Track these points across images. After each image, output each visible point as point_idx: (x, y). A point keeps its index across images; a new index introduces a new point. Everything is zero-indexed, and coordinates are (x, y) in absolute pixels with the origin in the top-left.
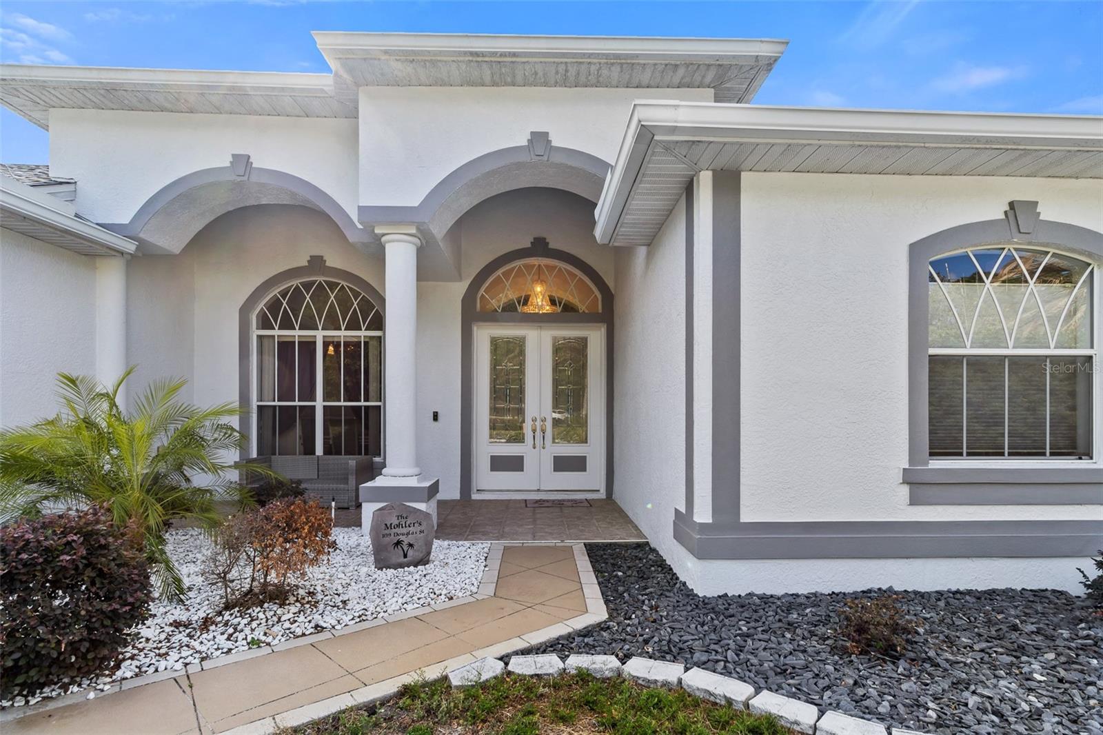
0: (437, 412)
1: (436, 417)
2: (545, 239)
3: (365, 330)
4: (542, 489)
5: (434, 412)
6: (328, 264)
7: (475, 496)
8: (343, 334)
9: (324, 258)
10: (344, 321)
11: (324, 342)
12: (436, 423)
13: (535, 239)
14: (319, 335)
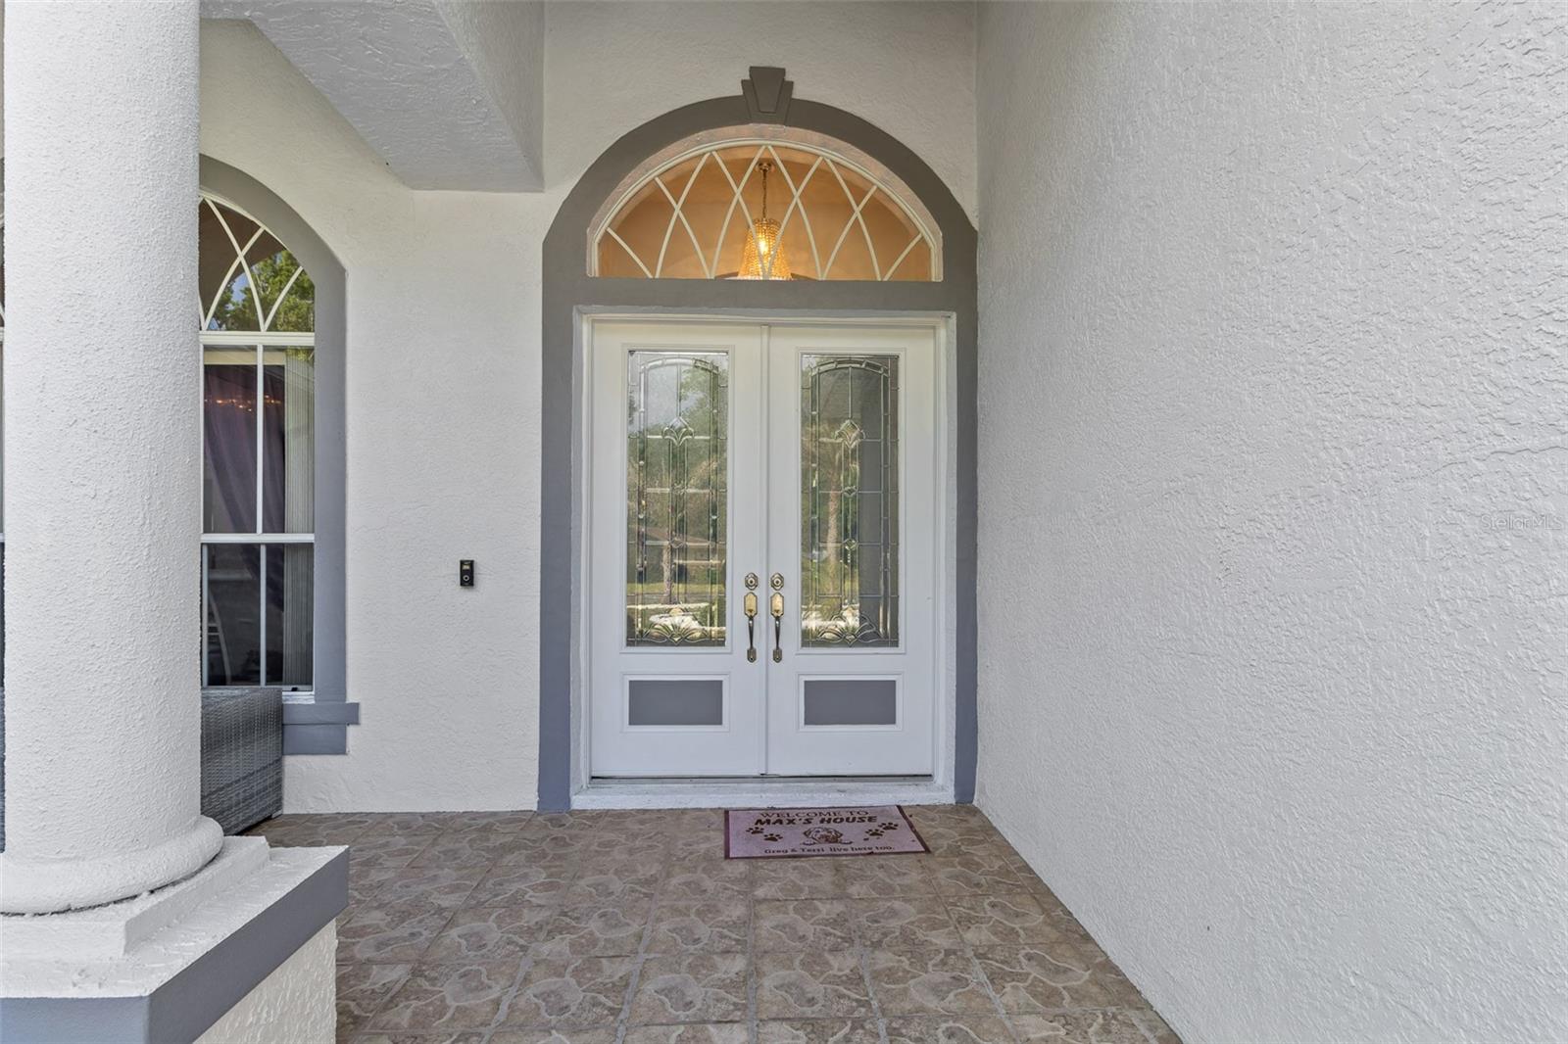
0: (471, 563)
1: (468, 576)
2: (782, 71)
3: (269, 329)
4: (772, 771)
5: (462, 563)
7: (582, 800)
12: (467, 594)
13: (752, 69)
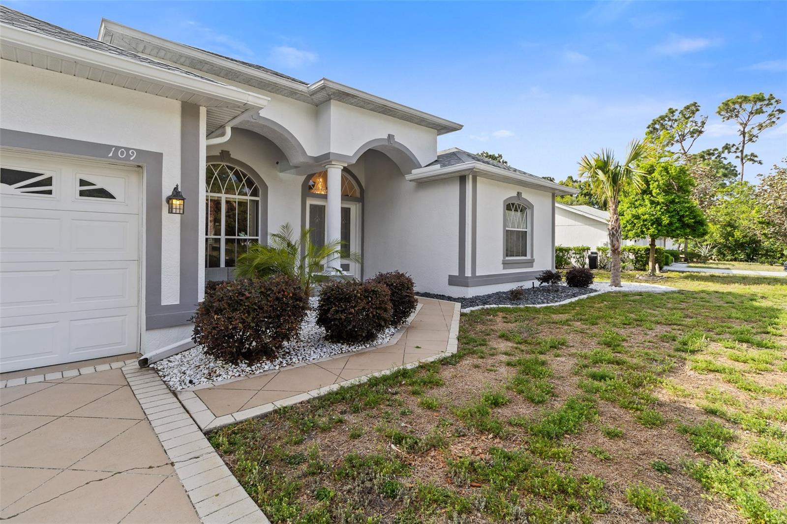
3: (250, 196)
6: (232, 156)
8: (237, 197)
9: (230, 153)
10: (237, 190)
11: (226, 201)
14: (223, 197)
